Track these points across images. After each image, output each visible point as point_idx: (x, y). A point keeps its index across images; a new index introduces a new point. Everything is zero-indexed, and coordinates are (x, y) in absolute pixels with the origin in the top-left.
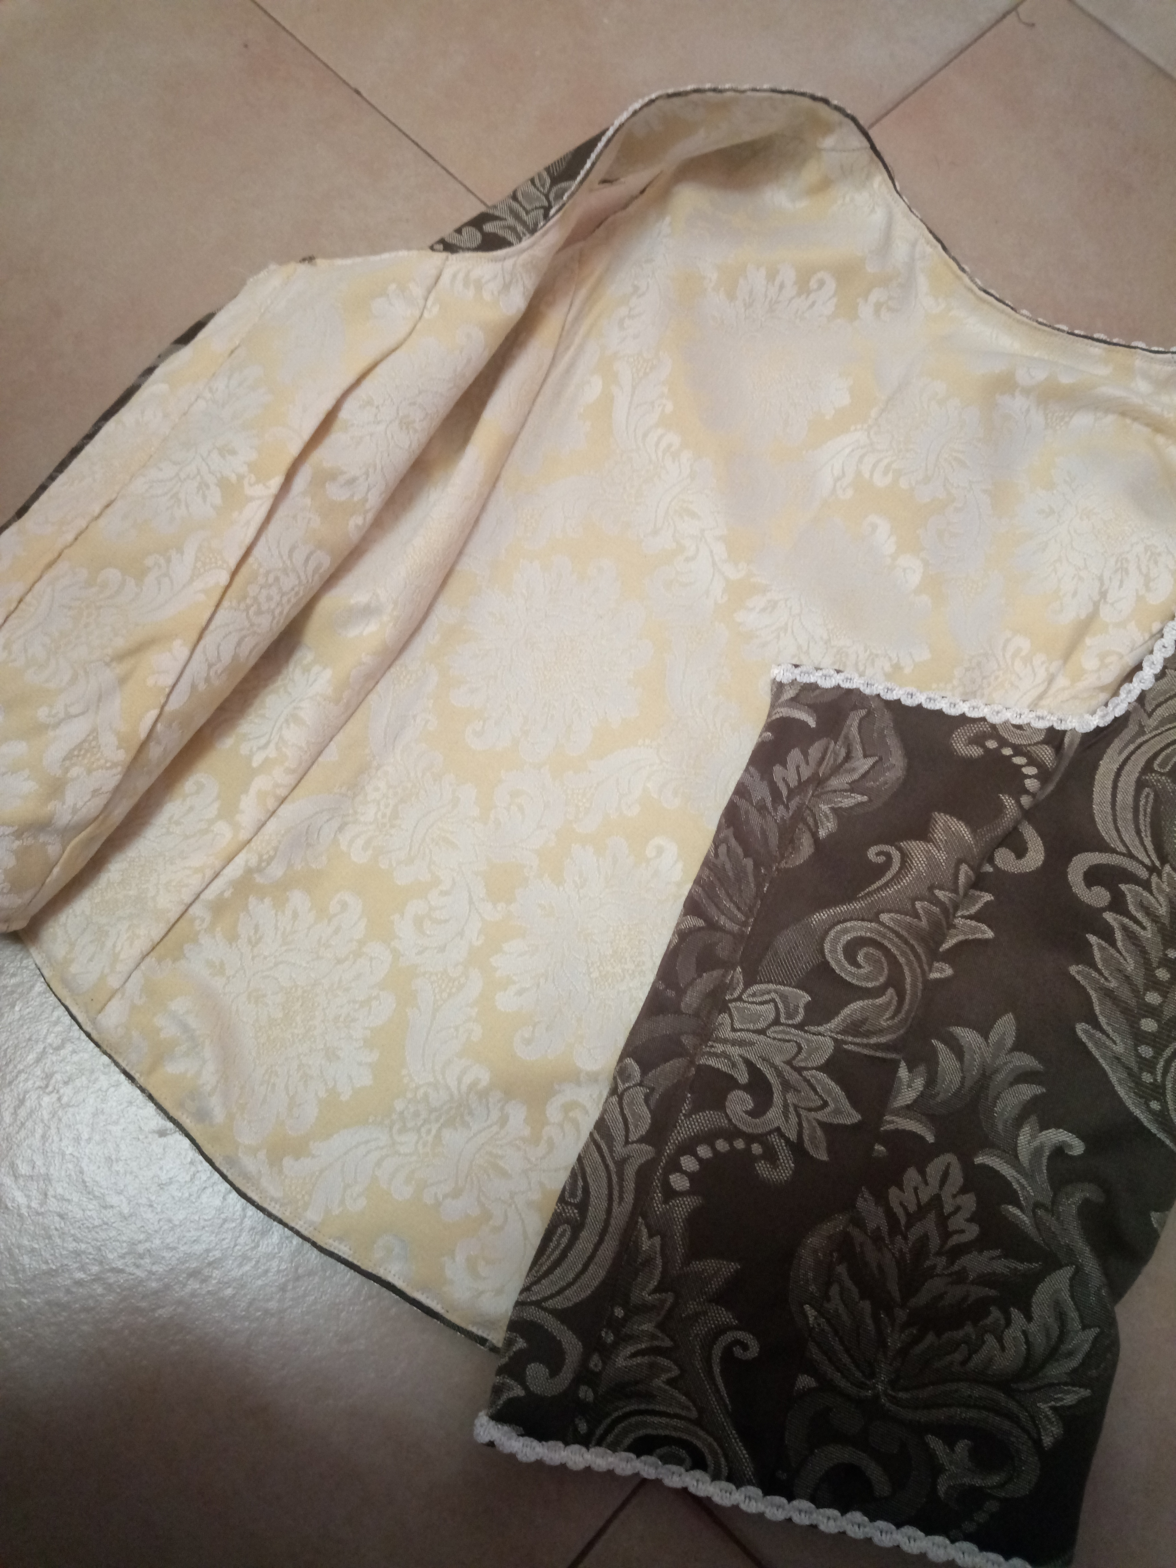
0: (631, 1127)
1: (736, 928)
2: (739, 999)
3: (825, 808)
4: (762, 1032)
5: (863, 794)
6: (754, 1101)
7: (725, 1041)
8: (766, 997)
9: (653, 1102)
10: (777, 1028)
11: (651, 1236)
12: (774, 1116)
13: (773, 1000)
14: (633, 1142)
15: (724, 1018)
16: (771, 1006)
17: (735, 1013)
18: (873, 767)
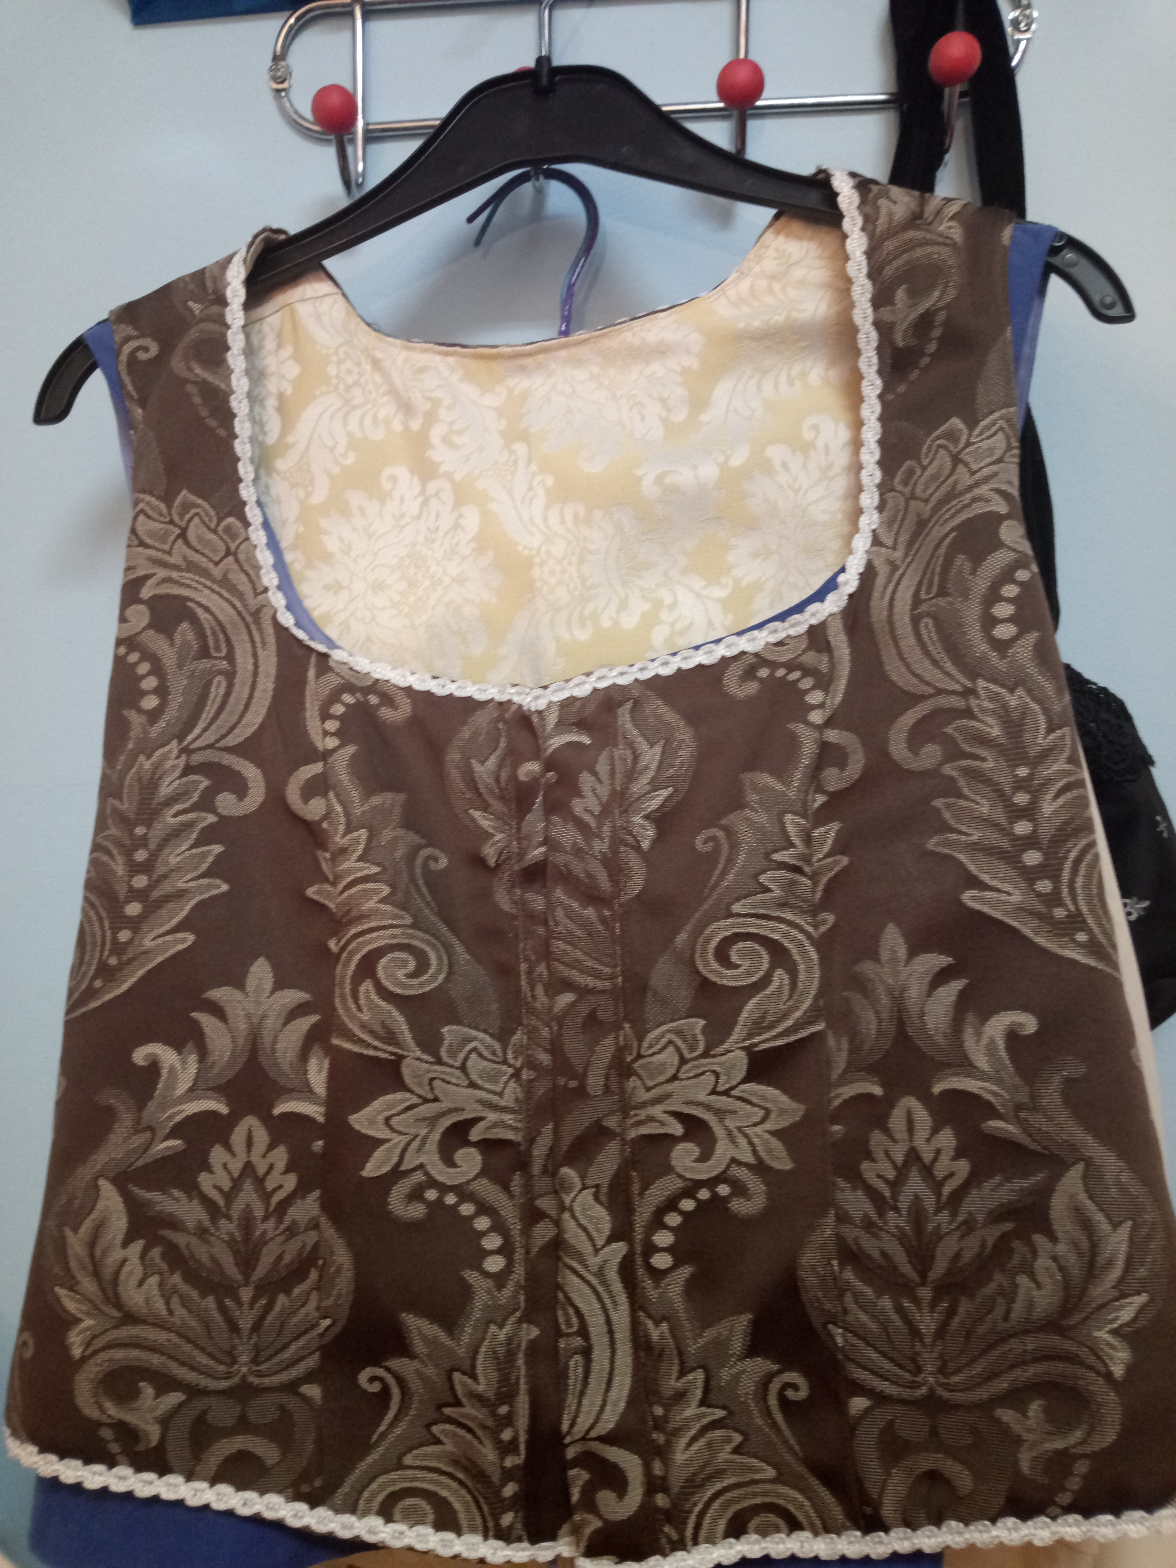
0: (594, 1234)
1: (606, 984)
2: (640, 1056)
3: (637, 819)
4: (674, 1078)
5: (666, 787)
6: (698, 1145)
7: (644, 1105)
8: (664, 1041)
9: (603, 1198)
10: (685, 1067)
11: (657, 1323)
12: (723, 1151)
13: (670, 1042)
14: (604, 1246)
15: (633, 1082)
16: (671, 1049)
17: (642, 1072)
18: (663, 753)
